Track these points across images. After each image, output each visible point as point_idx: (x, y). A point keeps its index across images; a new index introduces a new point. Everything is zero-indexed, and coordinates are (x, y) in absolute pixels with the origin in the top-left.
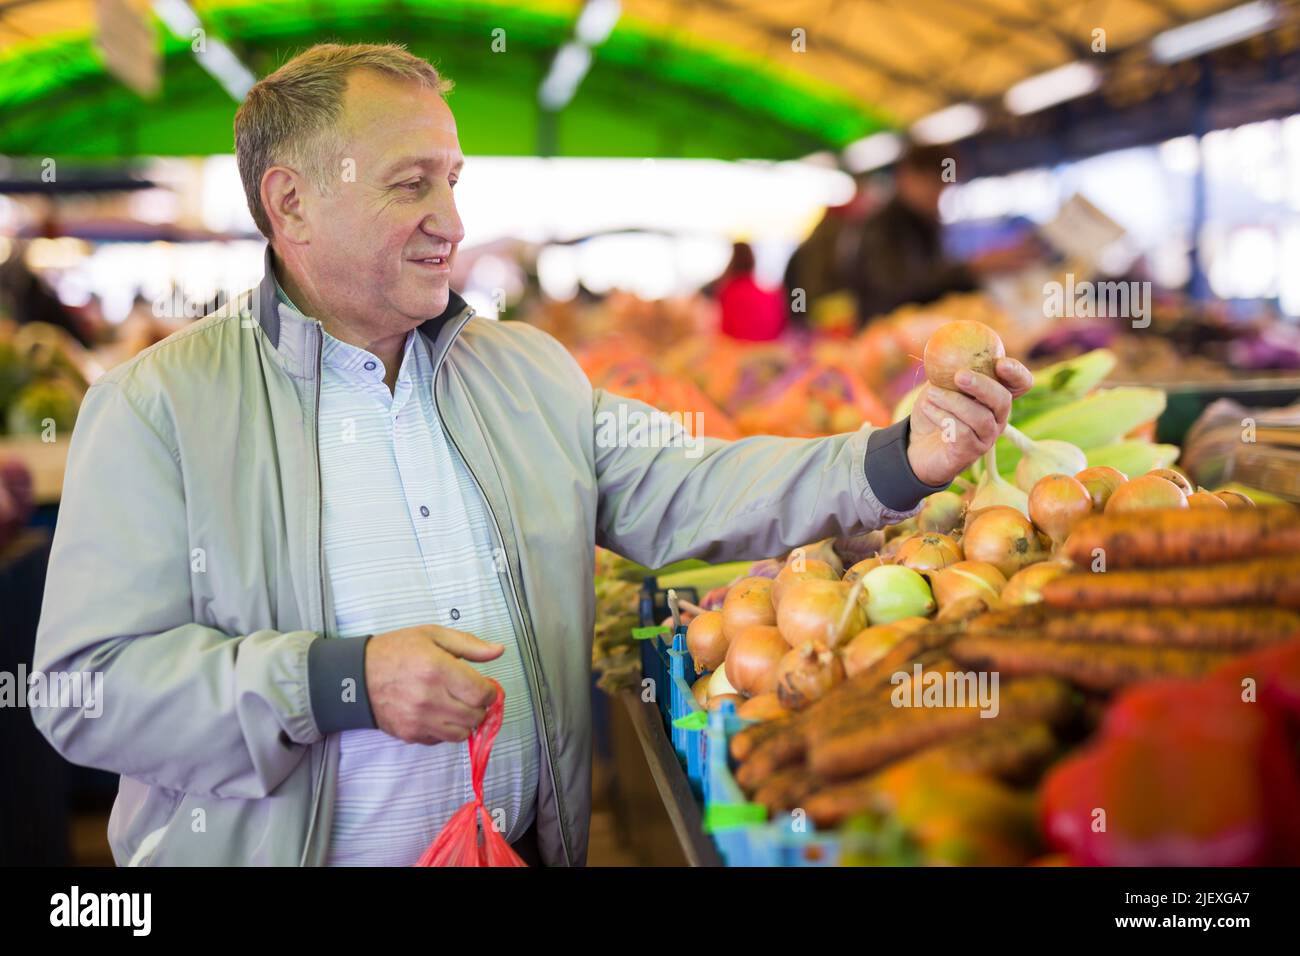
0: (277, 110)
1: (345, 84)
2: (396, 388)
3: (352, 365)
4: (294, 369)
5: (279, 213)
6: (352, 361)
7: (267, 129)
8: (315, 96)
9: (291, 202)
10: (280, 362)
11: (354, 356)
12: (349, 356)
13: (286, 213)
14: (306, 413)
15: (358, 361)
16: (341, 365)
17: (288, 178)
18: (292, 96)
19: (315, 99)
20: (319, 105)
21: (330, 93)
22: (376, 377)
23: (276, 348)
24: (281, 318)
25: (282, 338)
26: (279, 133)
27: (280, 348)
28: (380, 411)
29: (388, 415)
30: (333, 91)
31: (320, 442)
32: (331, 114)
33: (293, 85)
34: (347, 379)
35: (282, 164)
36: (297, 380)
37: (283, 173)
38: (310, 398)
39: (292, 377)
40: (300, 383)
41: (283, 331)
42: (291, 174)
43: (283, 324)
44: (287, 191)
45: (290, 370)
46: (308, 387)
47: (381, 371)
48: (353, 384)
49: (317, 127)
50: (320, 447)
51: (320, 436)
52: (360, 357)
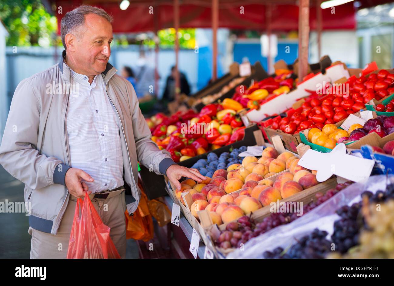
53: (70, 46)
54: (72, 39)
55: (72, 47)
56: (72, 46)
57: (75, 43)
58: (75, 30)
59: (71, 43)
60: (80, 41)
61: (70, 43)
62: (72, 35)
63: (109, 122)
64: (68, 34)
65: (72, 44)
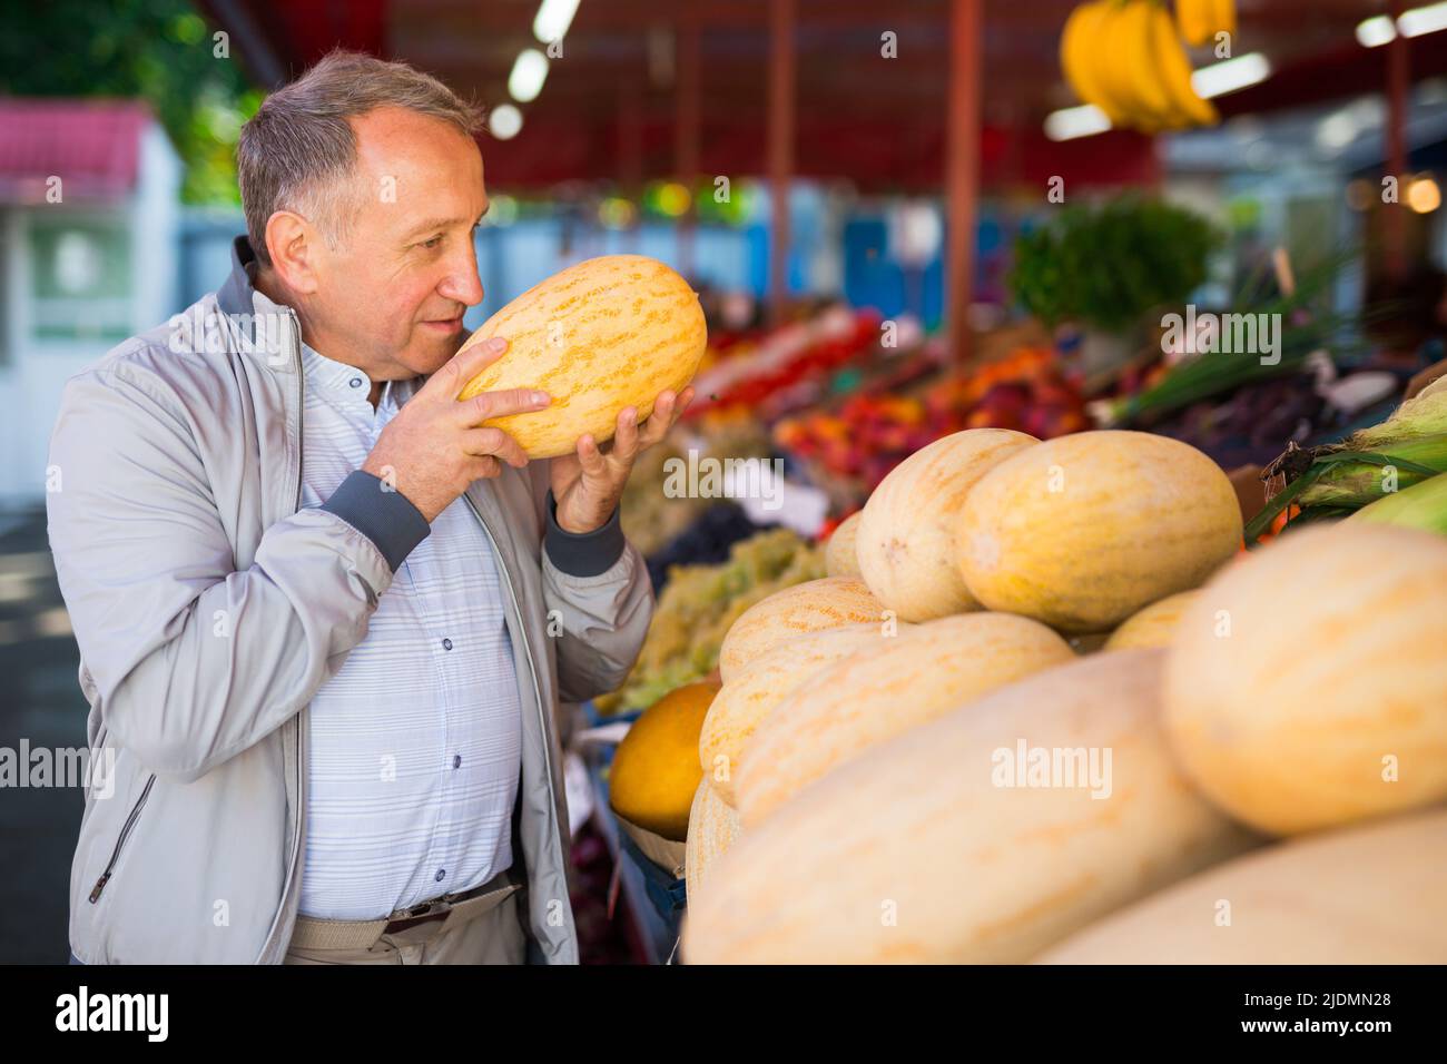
53: (295, 266)
54: (299, 234)
55: (305, 272)
56: (303, 264)
57: (314, 254)
58: (314, 198)
59: (298, 249)
60: (341, 247)
61: (291, 249)
62: (302, 217)
63: (468, 584)
64: (281, 213)
65: (301, 256)
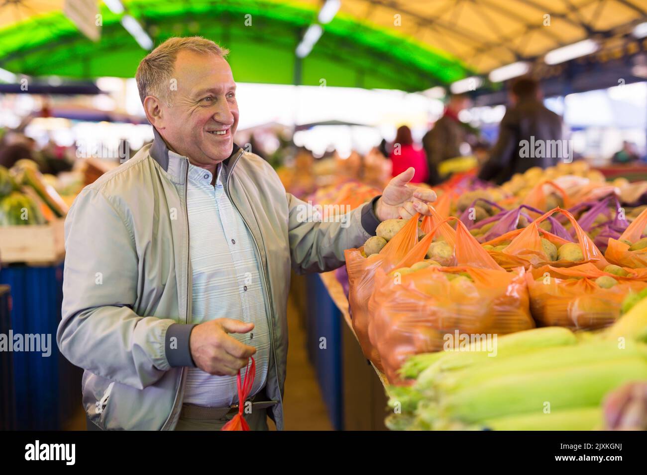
0: (148, 72)
1: (175, 58)
2: (216, 188)
3: (198, 177)
4: (175, 180)
5: (152, 116)
6: (199, 175)
7: (145, 81)
8: (162, 65)
9: (157, 111)
10: (169, 177)
11: (200, 173)
12: (197, 173)
13: (155, 116)
14: (182, 200)
15: (201, 175)
16: (194, 177)
17: (155, 101)
18: (153, 65)
19: (162, 66)
20: (164, 69)
21: (168, 63)
22: (208, 183)
23: (167, 171)
24: (170, 157)
25: (169, 167)
26: (149, 82)
27: (168, 171)
28: (211, 198)
29: (214, 199)
30: (170, 62)
31: (188, 212)
32: (168, 73)
33: (153, 60)
34: (197, 184)
35: (152, 95)
36: (177, 185)
37: (152, 99)
38: (182, 193)
39: (175, 184)
40: (178, 186)
41: (170, 163)
42: (155, 99)
43: (170, 160)
44: (155, 106)
45: (173, 181)
46: (182, 187)
47: (210, 179)
48: (199, 185)
49: (163, 79)
50: (188, 214)
51: (188, 209)
52: (202, 173)
